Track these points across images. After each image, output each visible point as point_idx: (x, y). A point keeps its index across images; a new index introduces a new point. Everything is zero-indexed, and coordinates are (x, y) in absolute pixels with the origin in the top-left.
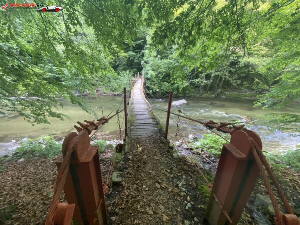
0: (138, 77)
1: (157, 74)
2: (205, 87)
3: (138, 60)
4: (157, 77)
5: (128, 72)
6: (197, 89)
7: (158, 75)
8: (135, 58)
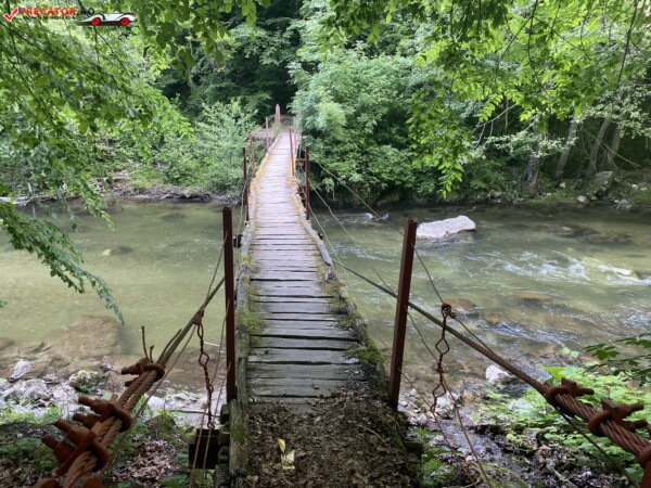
0: (277, 125)
1: (351, 111)
2: (548, 165)
3: (277, 56)
4: (352, 122)
5: (235, 106)
6: (514, 170)
7: (357, 114)
8: (262, 49)
